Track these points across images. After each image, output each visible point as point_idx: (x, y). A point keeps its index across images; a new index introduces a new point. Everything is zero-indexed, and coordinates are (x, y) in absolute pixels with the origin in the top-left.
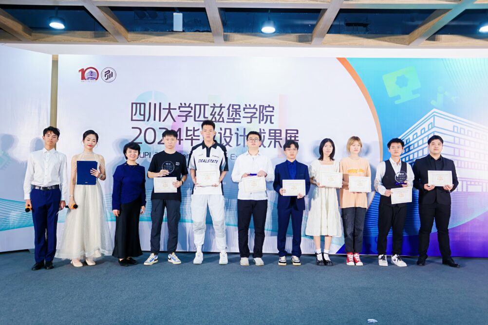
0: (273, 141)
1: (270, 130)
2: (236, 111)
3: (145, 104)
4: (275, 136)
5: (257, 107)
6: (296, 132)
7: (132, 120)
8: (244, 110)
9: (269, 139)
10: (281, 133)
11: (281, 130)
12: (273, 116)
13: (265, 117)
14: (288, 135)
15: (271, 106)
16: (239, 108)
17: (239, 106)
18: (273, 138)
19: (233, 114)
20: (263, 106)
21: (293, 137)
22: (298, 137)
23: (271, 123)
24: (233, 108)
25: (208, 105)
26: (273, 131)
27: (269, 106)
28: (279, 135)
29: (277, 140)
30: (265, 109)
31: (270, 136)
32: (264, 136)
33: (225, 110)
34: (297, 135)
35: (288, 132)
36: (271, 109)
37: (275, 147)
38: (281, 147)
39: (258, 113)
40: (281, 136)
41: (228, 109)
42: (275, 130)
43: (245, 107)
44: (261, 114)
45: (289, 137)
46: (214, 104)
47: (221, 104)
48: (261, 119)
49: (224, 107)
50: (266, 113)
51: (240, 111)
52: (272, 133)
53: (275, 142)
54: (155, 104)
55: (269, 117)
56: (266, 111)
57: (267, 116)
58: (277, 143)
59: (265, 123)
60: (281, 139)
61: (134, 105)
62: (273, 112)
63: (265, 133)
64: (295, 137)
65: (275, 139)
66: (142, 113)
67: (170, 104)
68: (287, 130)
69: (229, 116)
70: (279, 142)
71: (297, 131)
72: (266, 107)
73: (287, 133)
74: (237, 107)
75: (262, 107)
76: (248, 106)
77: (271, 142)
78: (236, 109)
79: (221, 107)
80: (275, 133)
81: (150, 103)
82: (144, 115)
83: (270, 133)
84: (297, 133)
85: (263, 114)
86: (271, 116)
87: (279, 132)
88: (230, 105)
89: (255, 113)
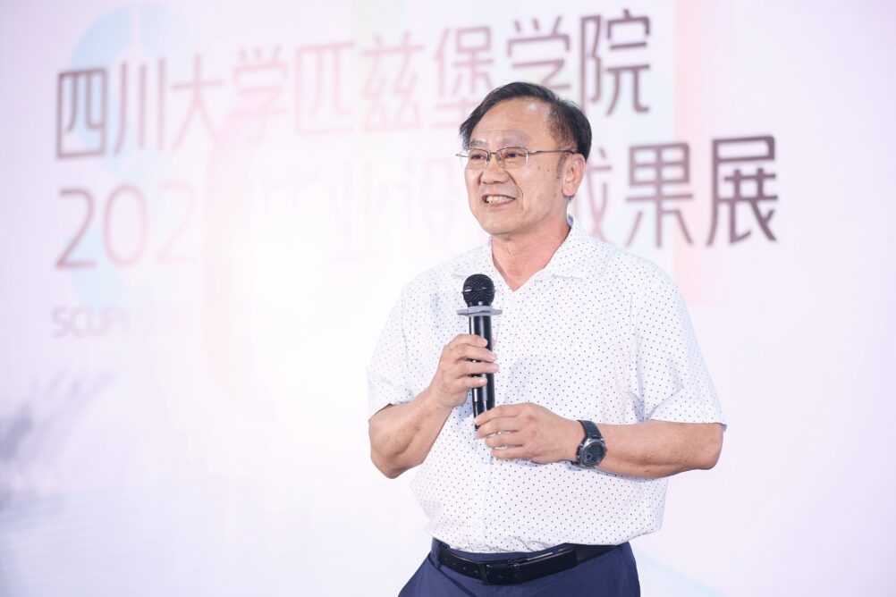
0: (649, 209)
1: (634, 150)
2: (473, 64)
3: (102, 72)
4: (659, 182)
5: (571, 27)
6: (761, 149)
7: (61, 155)
8: (509, 53)
9: (630, 200)
10: (685, 164)
11: (685, 148)
12: (646, 67)
13: (608, 80)
14: (726, 170)
15: (635, 13)
16: (487, 47)
17: (486, 30)
18: (650, 191)
19: (459, 78)
20: (597, 19)
21: (749, 178)
22: (773, 176)
23: (639, 108)
24: (460, 50)
25: (350, 45)
26: (649, 157)
27: (628, 18)
28: (675, 173)
29: (668, 205)
30: (609, 35)
31: (633, 182)
32: (605, 187)
33: (423, 64)
34: (768, 167)
35: (725, 151)
36: (633, 32)
37: (659, 242)
38: (689, 240)
39: (573, 59)
40: (686, 179)
41: (440, 56)
42: (659, 149)
43: (513, 34)
44: (591, 65)
45: (727, 179)
46: (378, 39)
47: (407, 35)
48: (590, 89)
49: (419, 48)
50: (611, 59)
51: (490, 62)
52: (645, 166)
53: (660, 213)
54: (143, 70)
55: (627, 78)
56: (615, 47)
57: (616, 72)
58: (670, 223)
59: (611, 110)
60: (689, 196)
61: (68, 83)
62: (643, 45)
63: (608, 168)
64: (760, 177)
65: (659, 199)
66: (96, 117)
67: (198, 60)
68: (716, 143)
69: (441, 92)
70: (678, 213)
71: (770, 141)
72: (611, 23)
73: (717, 161)
74: (477, 40)
75: (591, 27)
76: (528, 31)
77: (640, 215)
78: (473, 51)
79: (407, 48)
80: (659, 165)
81: (124, 68)
82: (102, 127)
83: (634, 166)
84: (771, 156)
85: (598, 61)
86: (636, 70)
87: (675, 155)
88: (446, 32)
89: (559, 64)
